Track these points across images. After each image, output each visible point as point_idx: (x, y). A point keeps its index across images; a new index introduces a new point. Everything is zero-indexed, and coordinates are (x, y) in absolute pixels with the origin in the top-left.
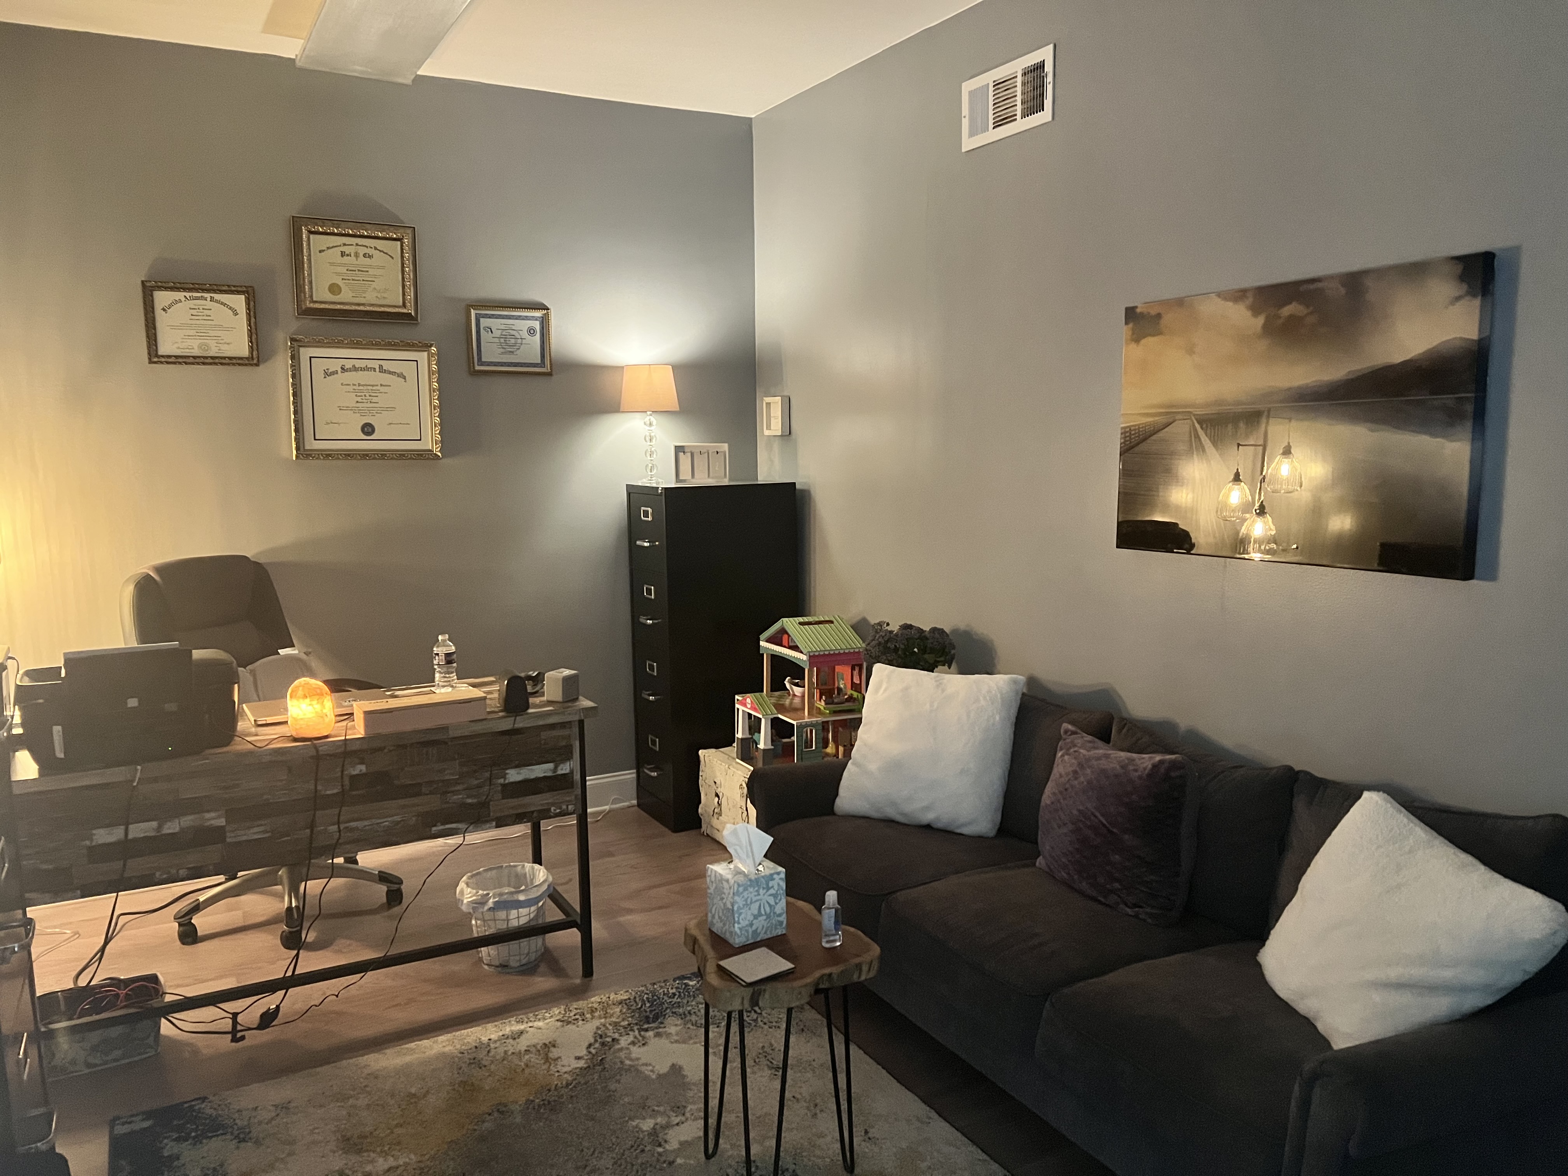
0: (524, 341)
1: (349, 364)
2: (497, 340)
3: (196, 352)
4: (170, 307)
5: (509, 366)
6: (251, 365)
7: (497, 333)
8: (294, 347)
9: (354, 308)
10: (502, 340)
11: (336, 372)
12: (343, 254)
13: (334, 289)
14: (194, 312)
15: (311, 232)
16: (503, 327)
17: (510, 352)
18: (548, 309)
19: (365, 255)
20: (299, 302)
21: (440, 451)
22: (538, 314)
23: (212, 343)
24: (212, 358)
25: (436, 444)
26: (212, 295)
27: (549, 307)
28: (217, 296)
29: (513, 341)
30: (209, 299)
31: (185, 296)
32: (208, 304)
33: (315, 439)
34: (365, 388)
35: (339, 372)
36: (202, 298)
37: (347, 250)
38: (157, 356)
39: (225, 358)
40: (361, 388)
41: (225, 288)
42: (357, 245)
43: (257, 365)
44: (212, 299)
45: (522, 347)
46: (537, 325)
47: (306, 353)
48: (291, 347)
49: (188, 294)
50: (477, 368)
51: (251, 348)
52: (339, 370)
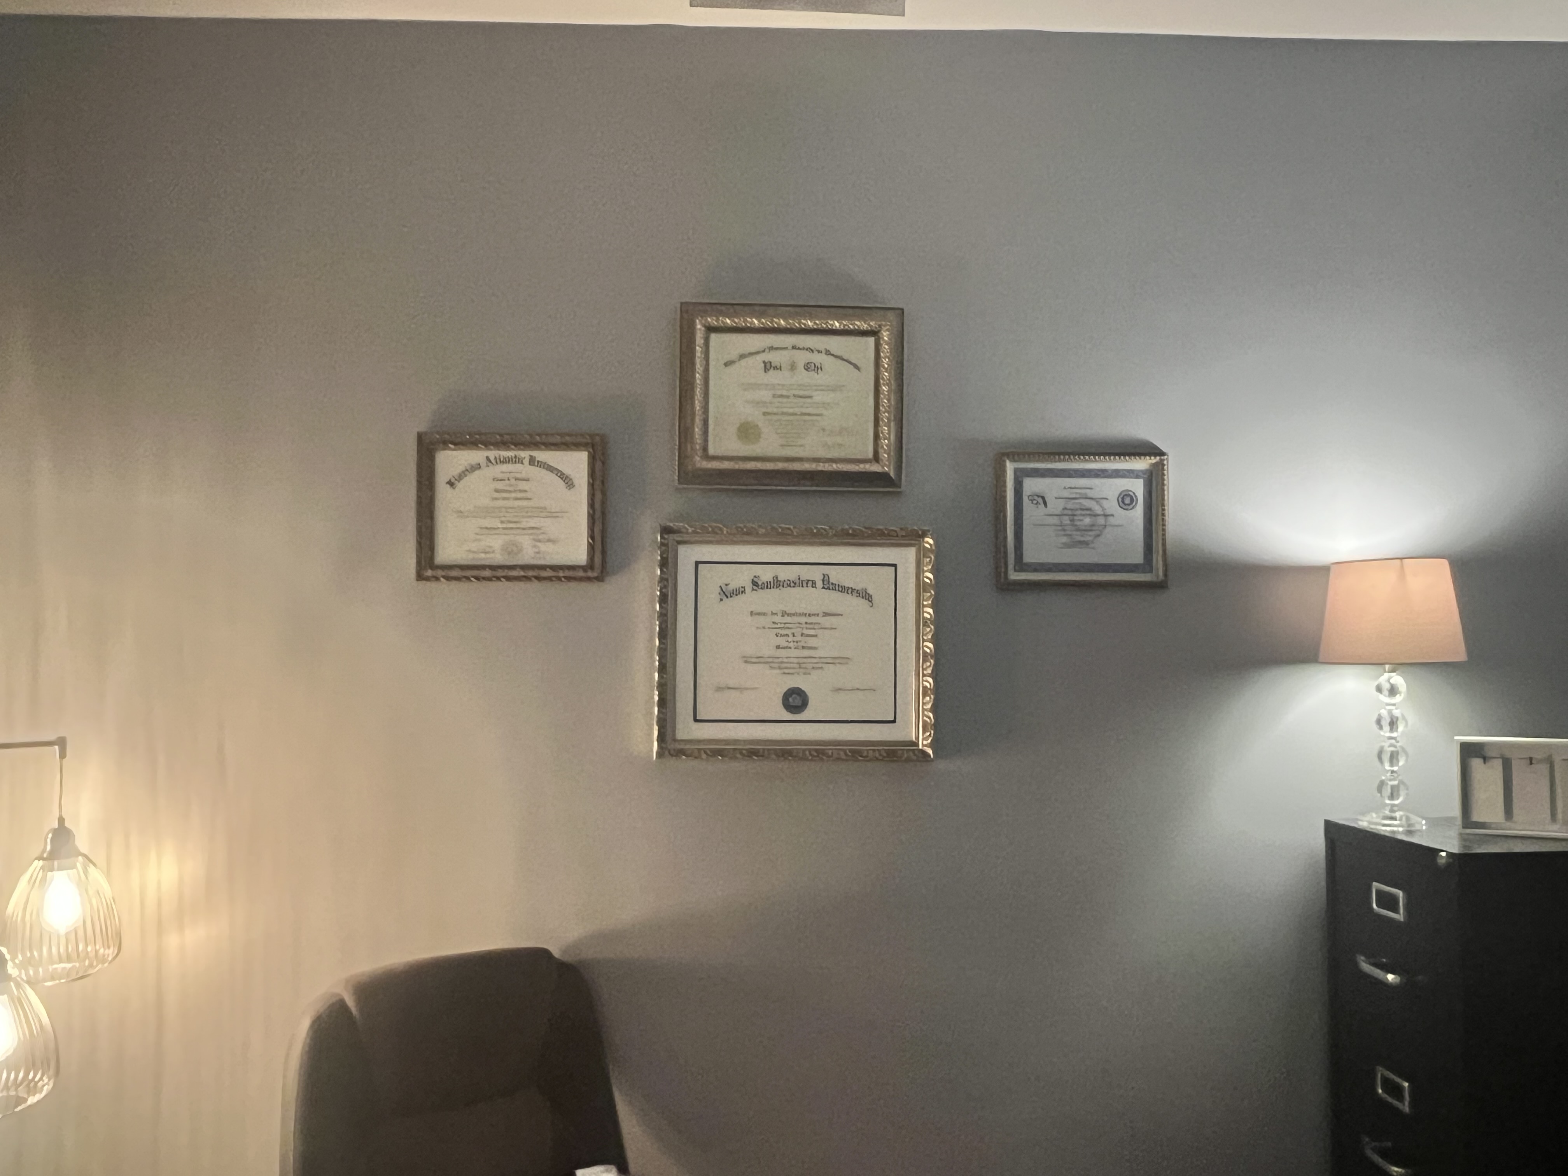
0: (1111, 520)
1: (766, 574)
2: (1055, 520)
3: (498, 558)
4: (461, 477)
5: (1077, 571)
6: (589, 579)
7: (1055, 506)
8: (666, 545)
9: (780, 466)
10: (1066, 520)
11: (741, 591)
12: (768, 366)
13: (747, 431)
14: (500, 485)
15: (710, 329)
16: (1066, 494)
17: (1081, 542)
18: (1162, 454)
19: (807, 367)
20: (683, 458)
21: (930, 745)
22: (1142, 464)
23: (526, 541)
24: (524, 567)
25: (924, 732)
26: (535, 453)
27: (1164, 450)
28: (542, 455)
29: (1087, 520)
30: (526, 461)
31: (488, 458)
32: (525, 470)
33: (696, 720)
34: (797, 619)
35: (748, 590)
36: (519, 460)
37: (773, 357)
38: (433, 567)
39: (543, 568)
40: (788, 619)
41: (558, 439)
42: (794, 348)
43: (600, 579)
44: (532, 461)
45: (1108, 529)
46: (1138, 487)
47: (688, 555)
48: (662, 544)
49: (492, 454)
50: (1014, 576)
51: (591, 548)
52: (749, 586)
